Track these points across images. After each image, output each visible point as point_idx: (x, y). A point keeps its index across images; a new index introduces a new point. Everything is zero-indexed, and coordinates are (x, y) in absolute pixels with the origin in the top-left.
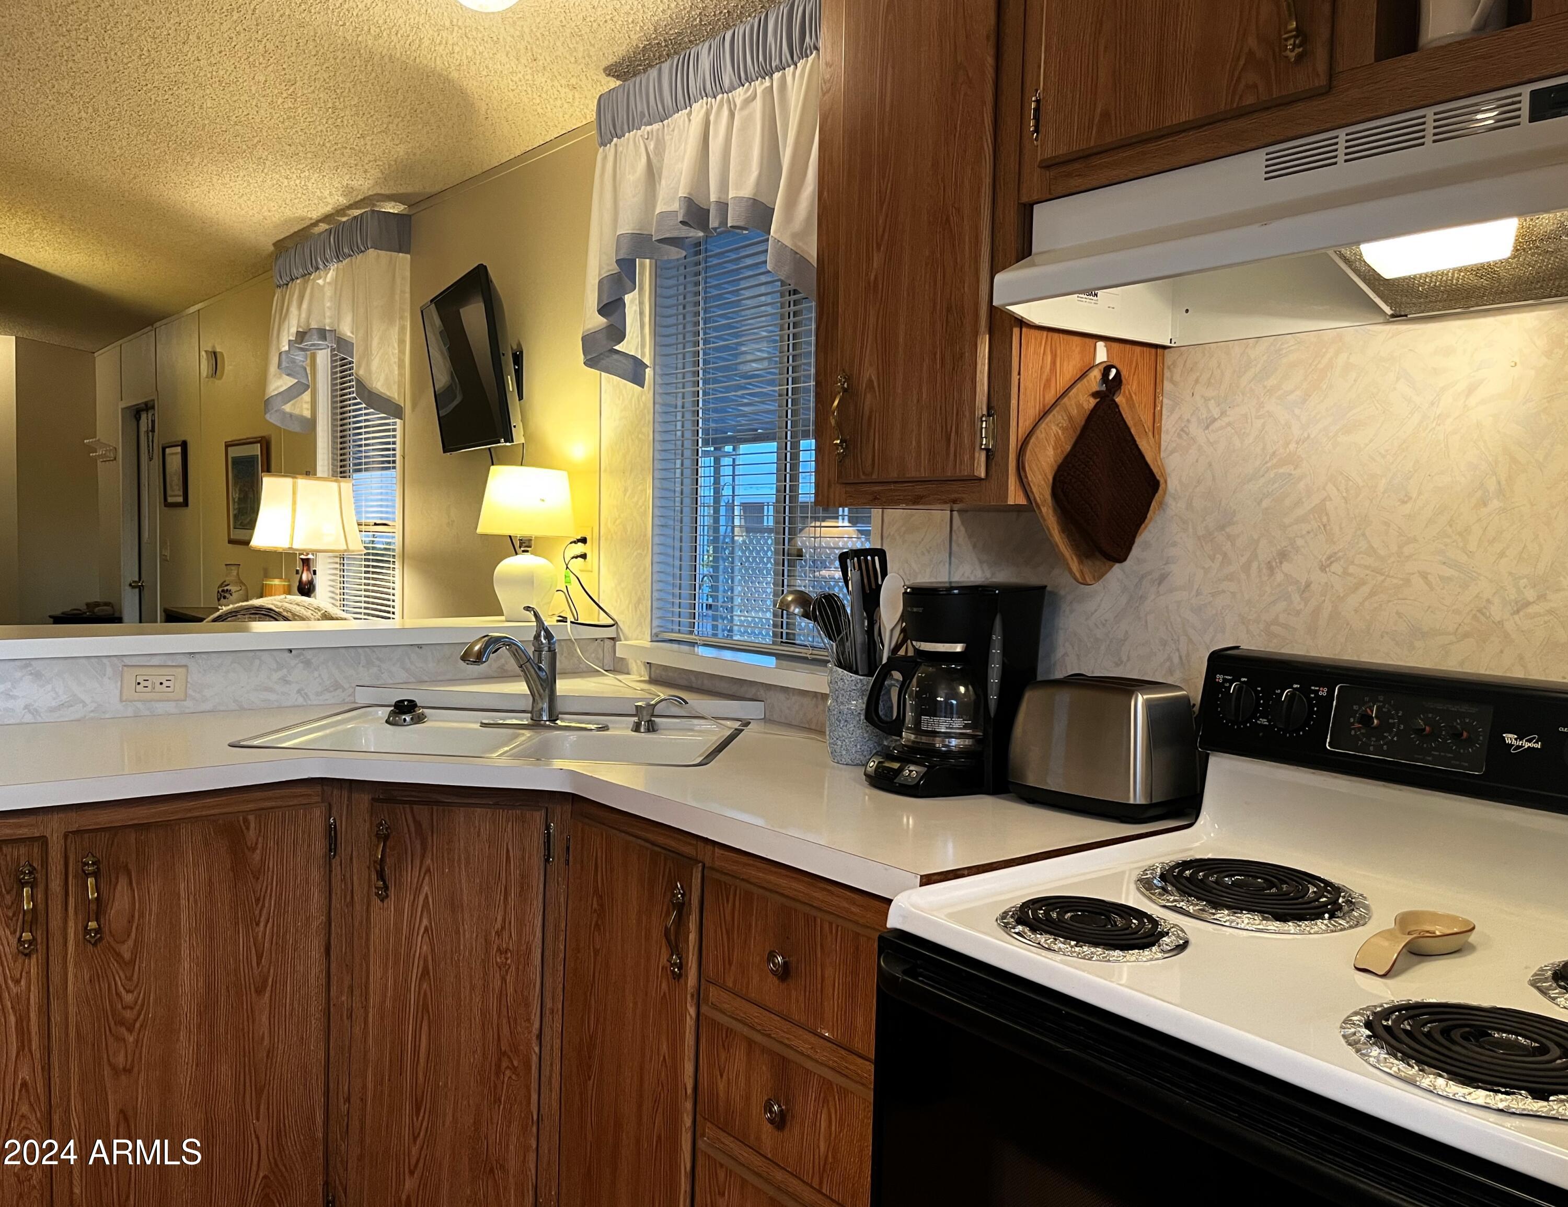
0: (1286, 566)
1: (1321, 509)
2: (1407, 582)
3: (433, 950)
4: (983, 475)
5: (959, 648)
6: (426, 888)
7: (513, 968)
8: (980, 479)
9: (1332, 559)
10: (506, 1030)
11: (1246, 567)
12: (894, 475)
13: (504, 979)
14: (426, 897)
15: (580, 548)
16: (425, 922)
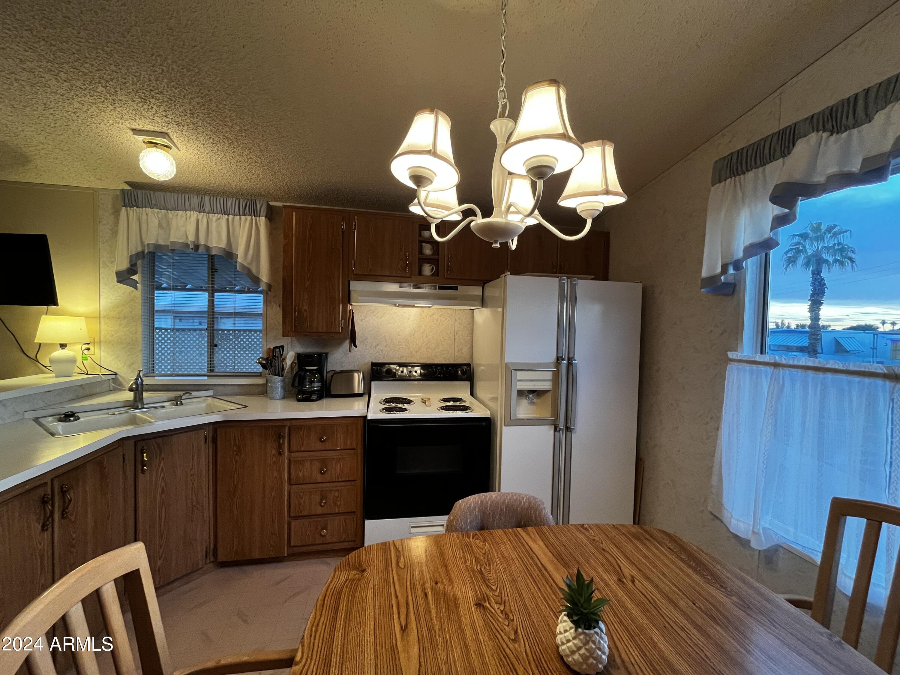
0: (378, 347)
1: (385, 337)
2: (400, 349)
3: (165, 484)
4: (340, 331)
5: (316, 368)
6: (162, 465)
7: (196, 479)
8: (339, 333)
9: (387, 345)
10: (194, 498)
11: (370, 347)
12: (314, 330)
13: (193, 484)
14: (162, 467)
15: (87, 346)
16: (162, 475)
